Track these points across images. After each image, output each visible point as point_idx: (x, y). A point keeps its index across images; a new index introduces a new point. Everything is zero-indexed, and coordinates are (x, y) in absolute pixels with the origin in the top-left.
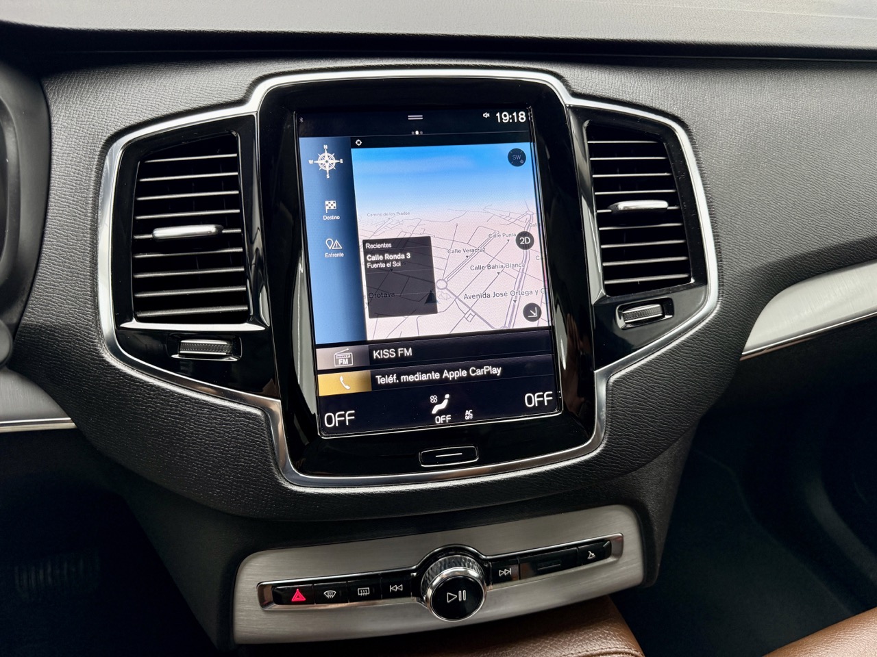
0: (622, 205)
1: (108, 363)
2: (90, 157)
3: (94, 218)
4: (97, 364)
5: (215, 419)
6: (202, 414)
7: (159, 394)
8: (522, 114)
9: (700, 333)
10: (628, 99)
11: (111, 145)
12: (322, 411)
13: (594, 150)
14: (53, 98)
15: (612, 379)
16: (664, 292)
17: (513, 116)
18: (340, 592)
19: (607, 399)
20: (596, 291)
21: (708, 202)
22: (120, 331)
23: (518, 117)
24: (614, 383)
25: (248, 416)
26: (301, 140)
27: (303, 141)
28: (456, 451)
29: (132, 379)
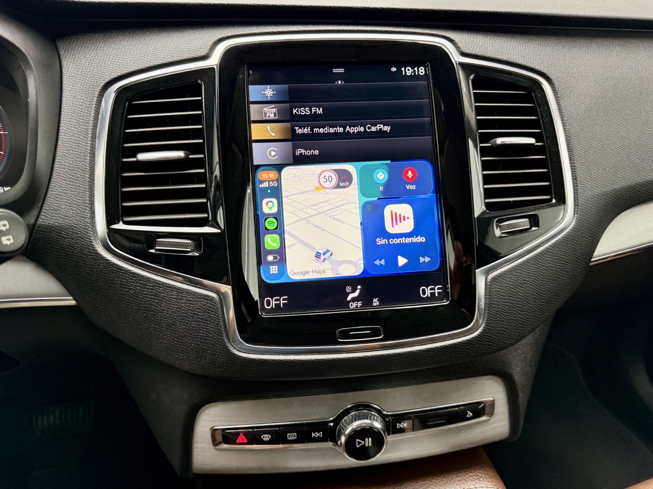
0: (499, 141)
1: (101, 255)
2: (90, 99)
3: (93, 145)
4: (92, 256)
5: (182, 299)
6: (171, 295)
7: (139, 280)
8: (422, 69)
9: (559, 242)
10: (505, 59)
11: (106, 90)
12: (262, 297)
13: (478, 97)
14: (64, 54)
15: (490, 277)
16: (532, 209)
17: (415, 71)
18: (274, 436)
19: (485, 292)
20: (479, 207)
21: (567, 140)
22: (111, 232)
23: (418, 71)
24: (491, 280)
25: (206, 298)
26: (250, 87)
27: (252, 88)
28: (364, 329)
29: (118, 267)
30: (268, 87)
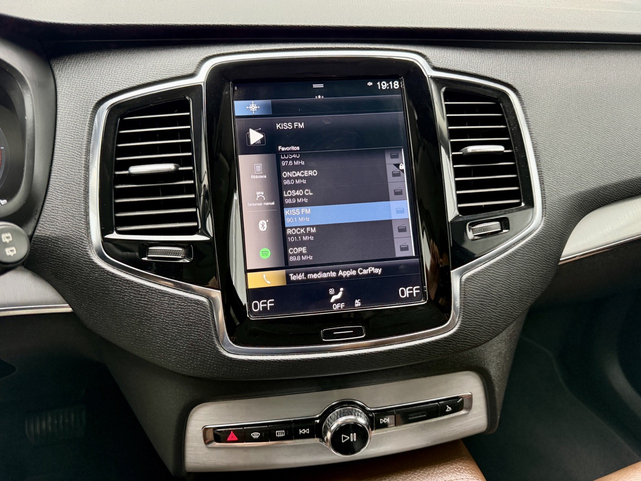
0: (470, 149)
1: (96, 263)
2: (84, 116)
3: (87, 159)
4: (88, 264)
5: (173, 304)
6: (164, 300)
7: (133, 286)
8: (396, 83)
9: (529, 243)
10: (474, 72)
11: (99, 107)
12: (250, 300)
13: (449, 109)
14: (58, 74)
15: (465, 277)
16: (502, 213)
17: (390, 85)
18: (263, 434)
19: (460, 292)
20: (452, 211)
21: (534, 147)
22: (105, 241)
23: (393, 85)
24: (466, 280)
25: (197, 302)
26: (236, 103)
27: (237, 104)
28: (348, 329)
29: (113, 275)
30: (253, 102)
